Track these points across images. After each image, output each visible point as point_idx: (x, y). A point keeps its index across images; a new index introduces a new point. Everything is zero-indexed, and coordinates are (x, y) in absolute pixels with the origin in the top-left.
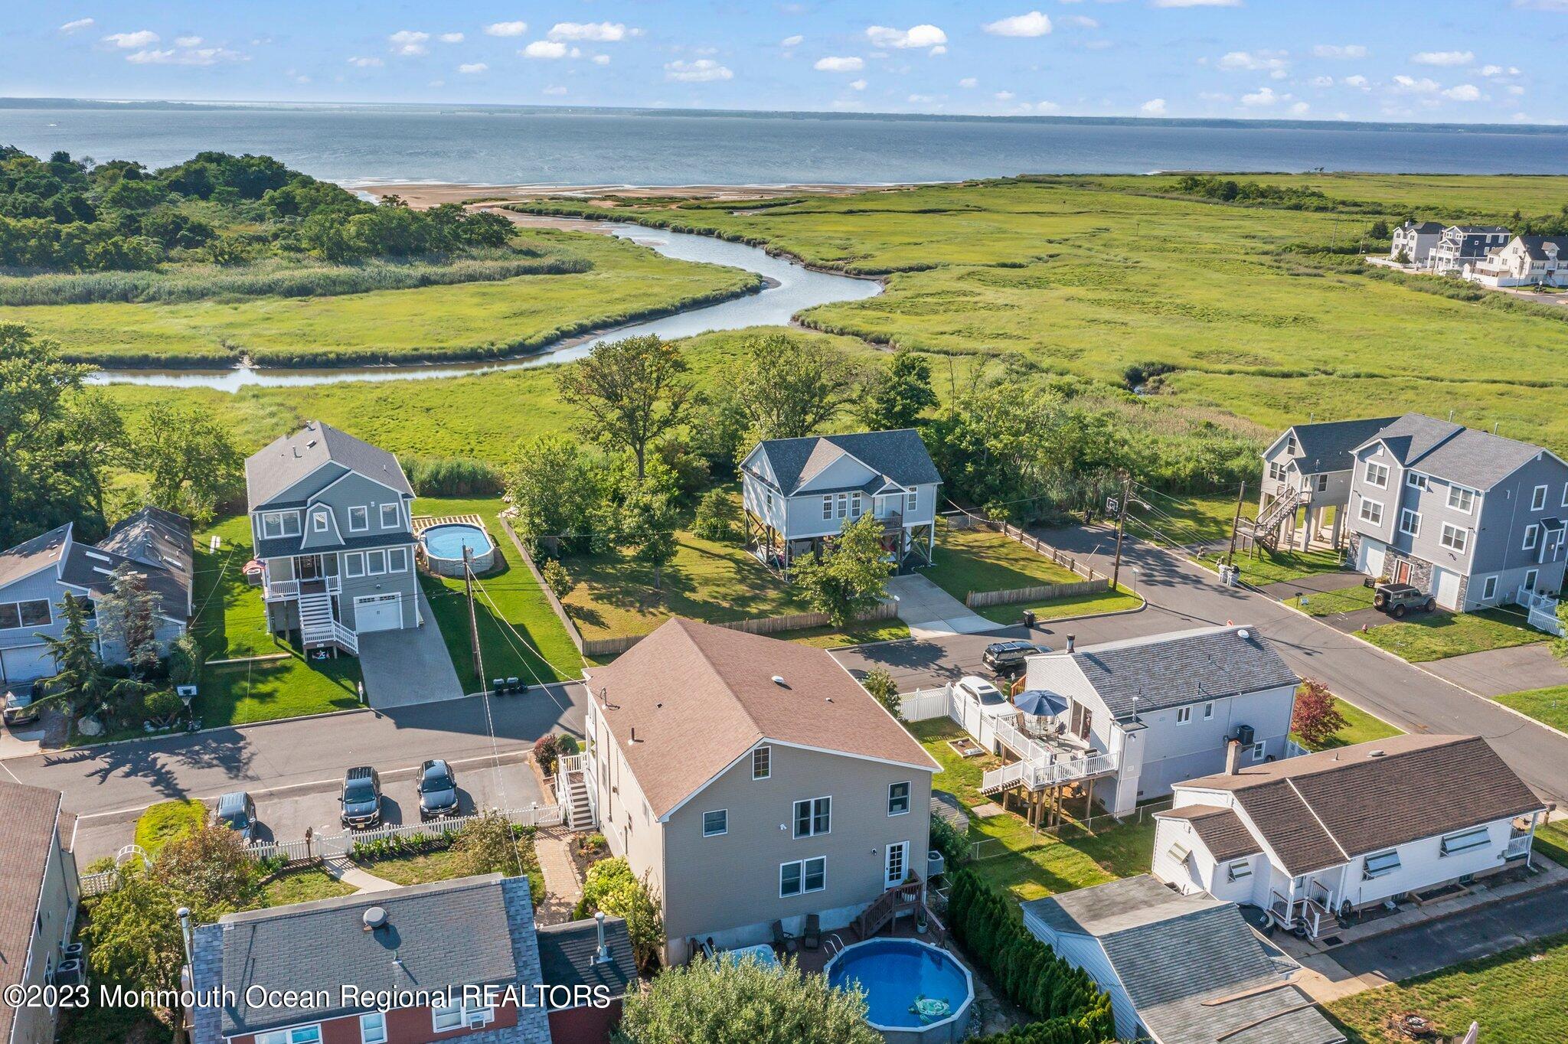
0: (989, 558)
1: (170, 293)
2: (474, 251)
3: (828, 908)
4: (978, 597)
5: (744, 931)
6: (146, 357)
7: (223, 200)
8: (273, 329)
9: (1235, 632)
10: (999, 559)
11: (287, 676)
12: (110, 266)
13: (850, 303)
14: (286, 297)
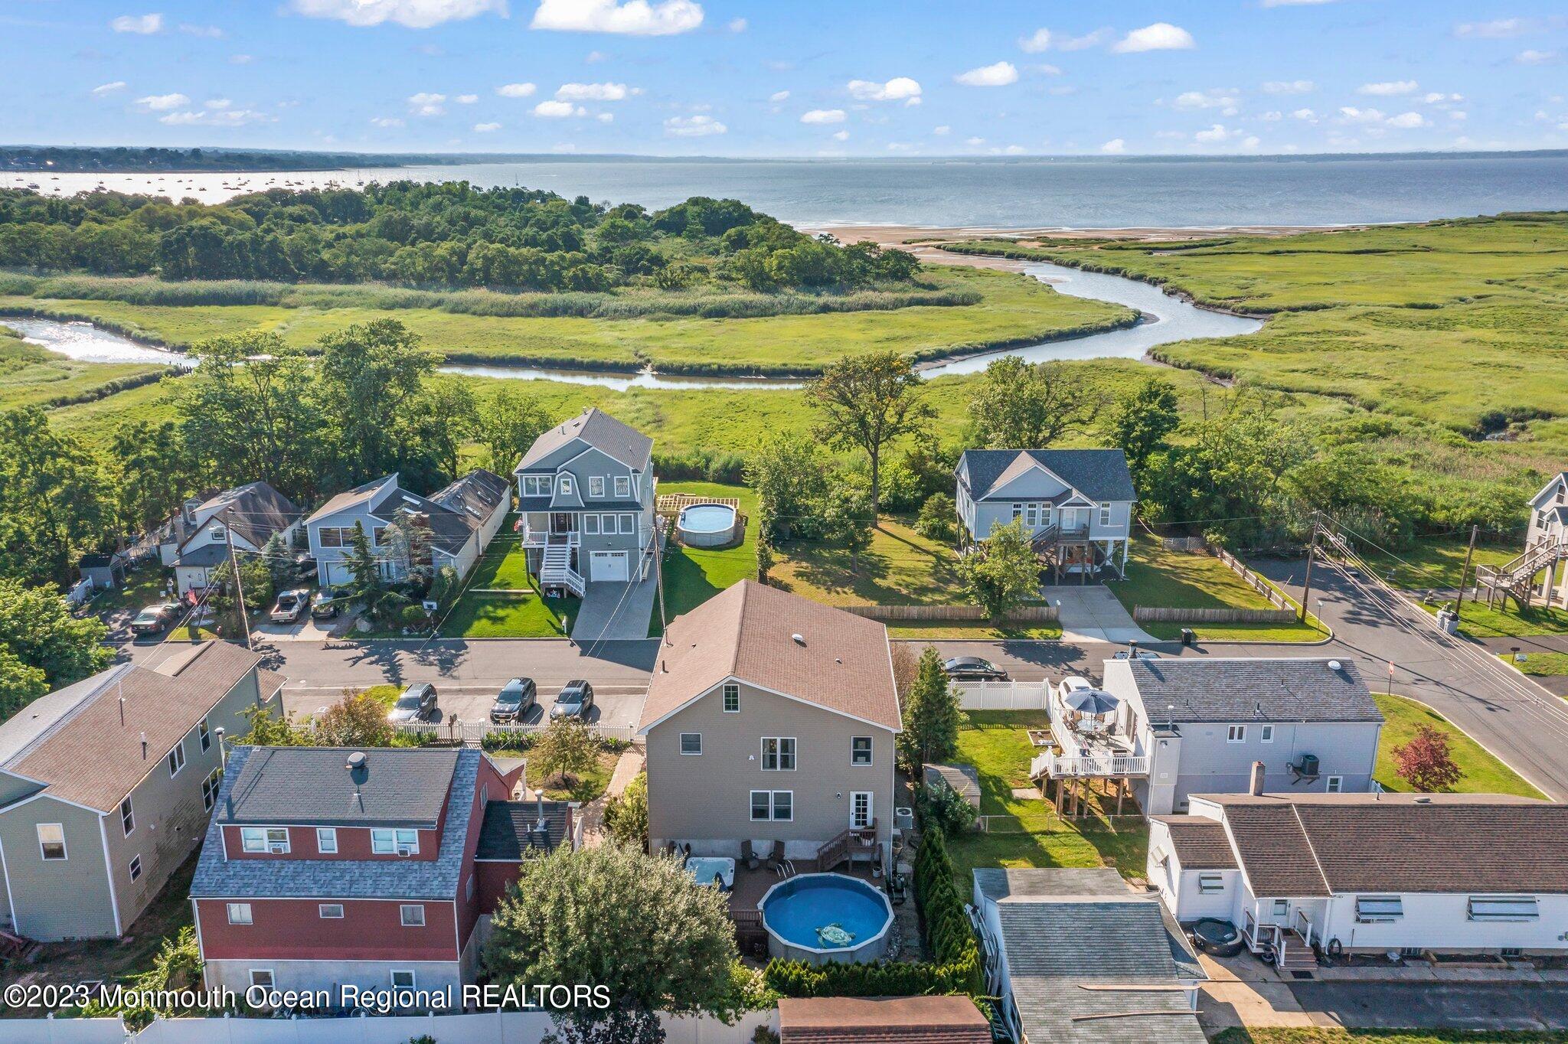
0: (1188, 579)
1: (616, 311)
2: (878, 284)
3: (799, 838)
4: (1146, 612)
5: (719, 844)
6: (573, 360)
7: (692, 236)
8: (680, 343)
9: (1325, 663)
10: (1197, 581)
11: (523, 607)
12: (577, 288)
13: (1213, 340)
14: (706, 318)
